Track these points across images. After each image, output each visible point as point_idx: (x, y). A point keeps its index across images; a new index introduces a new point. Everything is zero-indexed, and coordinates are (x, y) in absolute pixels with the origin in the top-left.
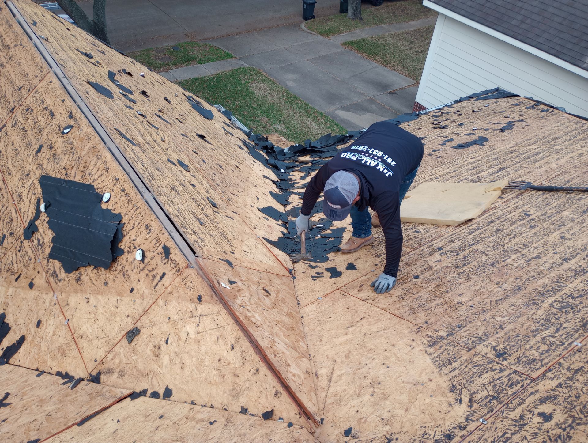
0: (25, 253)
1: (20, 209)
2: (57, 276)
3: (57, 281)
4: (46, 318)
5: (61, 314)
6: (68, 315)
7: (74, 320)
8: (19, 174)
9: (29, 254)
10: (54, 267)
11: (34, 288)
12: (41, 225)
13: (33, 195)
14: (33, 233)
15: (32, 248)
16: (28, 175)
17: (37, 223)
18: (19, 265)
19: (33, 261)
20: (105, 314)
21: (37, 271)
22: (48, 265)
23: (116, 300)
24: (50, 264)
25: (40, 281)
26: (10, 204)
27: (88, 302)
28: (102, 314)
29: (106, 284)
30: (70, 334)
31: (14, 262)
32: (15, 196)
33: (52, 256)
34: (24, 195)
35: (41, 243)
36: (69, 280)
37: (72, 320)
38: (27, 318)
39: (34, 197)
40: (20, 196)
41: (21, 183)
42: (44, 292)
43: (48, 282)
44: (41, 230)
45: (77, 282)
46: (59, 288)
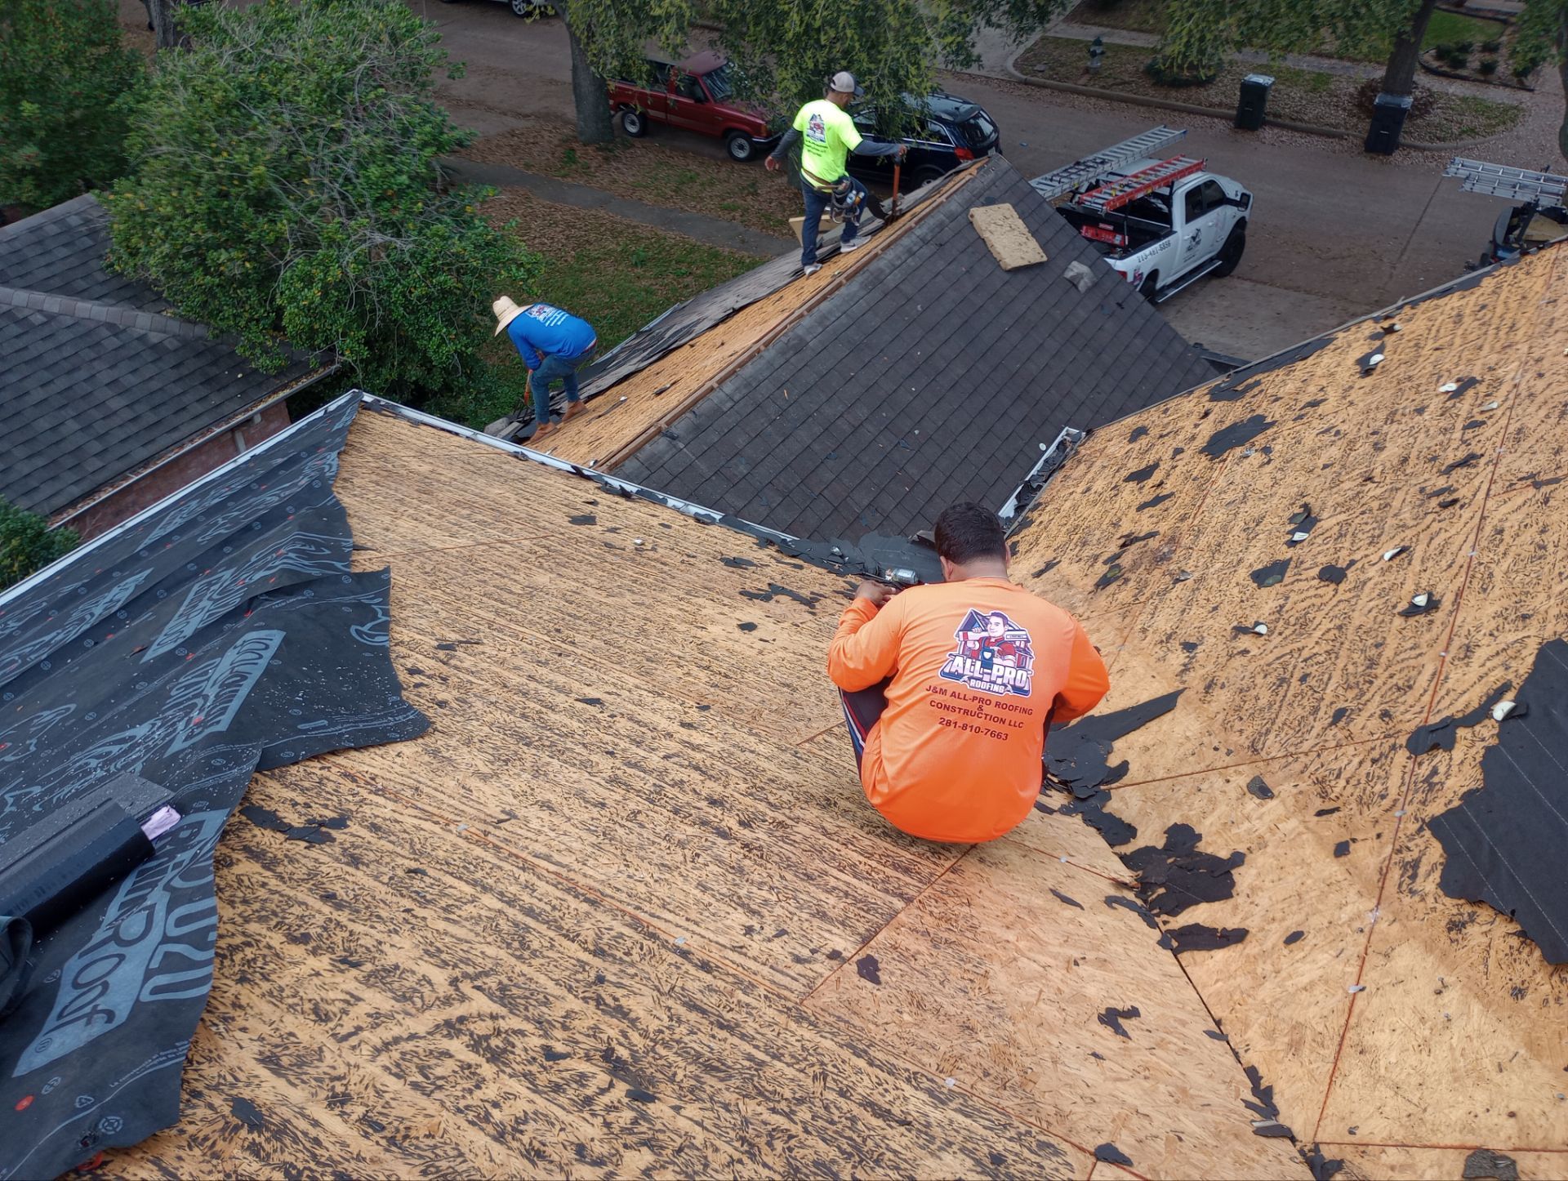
0: (1383, 774)
1: (1447, 678)
2: (1414, 877)
3: (1404, 887)
4: (1319, 940)
5: (1355, 962)
6: (1371, 977)
7: (1375, 1001)
8: (1505, 602)
9: (1389, 783)
10: (1422, 853)
11: (1342, 859)
12: (1467, 743)
13: (1501, 669)
14: (1436, 747)
15: (1407, 777)
16: (1525, 617)
17: (1461, 732)
18: (1350, 789)
19: (1386, 803)
20: (1458, 1053)
21: (1378, 830)
22: (1411, 838)
23: (1513, 1049)
24: (1419, 841)
25: (1367, 856)
26: (1431, 653)
27: (1439, 993)
28: (1451, 1048)
29: (1518, 993)
30: (1343, 1022)
31: (1345, 775)
32: (1457, 643)
33: (1436, 826)
34: (1481, 654)
35: (1435, 779)
36: (1434, 909)
37: (1370, 995)
38: (1280, 906)
39: (1499, 673)
40: (1468, 650)
41: (1493, 624)
42: (1357, 887)
43: (1383, 874)
44: (1458, 753)
45: (1450, 930)
46: (1396, 905)
